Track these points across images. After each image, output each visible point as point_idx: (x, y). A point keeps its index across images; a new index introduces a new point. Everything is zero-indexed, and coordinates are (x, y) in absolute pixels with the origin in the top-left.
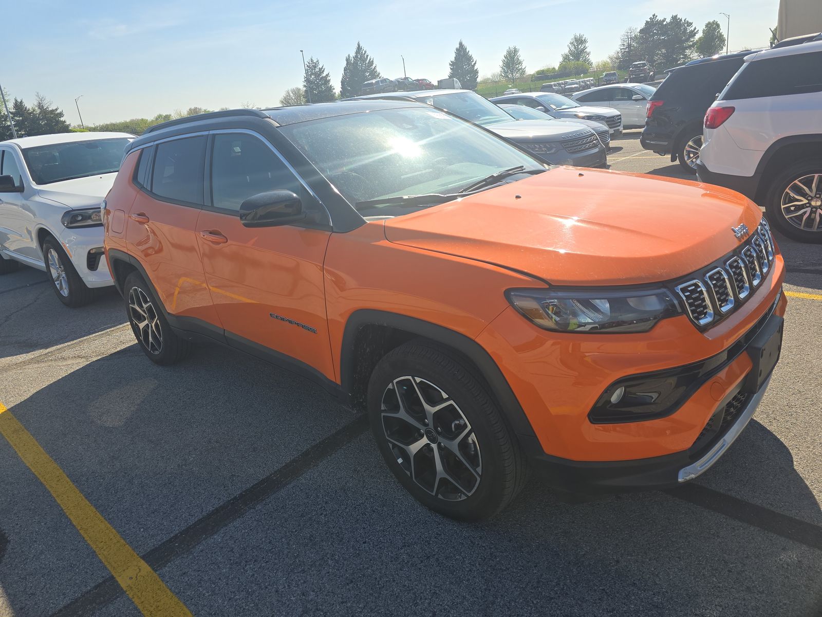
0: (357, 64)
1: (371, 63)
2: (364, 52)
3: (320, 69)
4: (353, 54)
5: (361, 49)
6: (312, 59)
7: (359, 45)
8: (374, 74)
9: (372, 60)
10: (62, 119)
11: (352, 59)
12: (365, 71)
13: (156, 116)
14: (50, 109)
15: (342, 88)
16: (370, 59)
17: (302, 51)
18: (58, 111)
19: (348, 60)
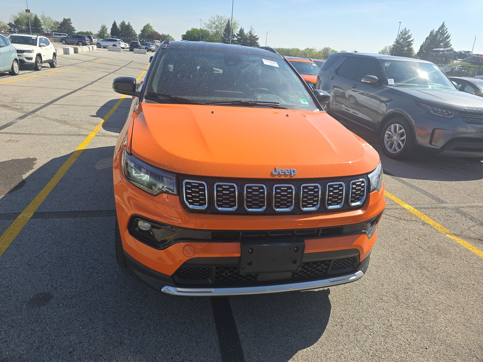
0: (437, 36)
1: (448, 37)
2: (445, 29)
3: (409, 36)
4: (436, 29)
5: (444, 26)
6: (405, 29)
7: (443, 24)
8: (447, 45)
9: (449, 35)
10: (257, 41)
11: (435, 32)
12: (442, 42)
13: (306, 48)
14: (254, 35)
15: (419, 50)
16: (448, 35)
17: (400, 23)
18: (257, 37)
19: (431, 33)
